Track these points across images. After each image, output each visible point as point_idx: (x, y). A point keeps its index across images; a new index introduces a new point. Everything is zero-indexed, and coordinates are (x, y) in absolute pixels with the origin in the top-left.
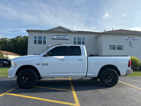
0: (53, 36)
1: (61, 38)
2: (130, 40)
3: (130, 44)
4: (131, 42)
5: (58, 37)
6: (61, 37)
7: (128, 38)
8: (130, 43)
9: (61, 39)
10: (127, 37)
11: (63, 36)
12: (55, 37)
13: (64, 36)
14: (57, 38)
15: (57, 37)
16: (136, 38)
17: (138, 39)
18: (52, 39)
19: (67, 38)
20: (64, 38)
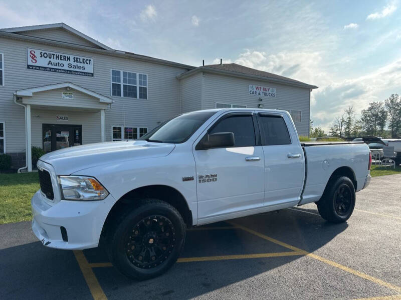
0: (33, 57)
1: (66, 68)
2: (259, 94)
3: (259, 105)
4: (261, 100)
5: (54, 61)
6: (66, 63)
7: (255, 90)
8: (261, 103)
9: (65, 71)
10: (254, 87)
11: (72, 59)
12: (43, 62)
13: (76, 60)
14: (50, 66)
15: (50, 63)
16: (270, 90)
17: (275, 92)
18: (29, 67)
19: (89, 68)
20: (75, 67)
